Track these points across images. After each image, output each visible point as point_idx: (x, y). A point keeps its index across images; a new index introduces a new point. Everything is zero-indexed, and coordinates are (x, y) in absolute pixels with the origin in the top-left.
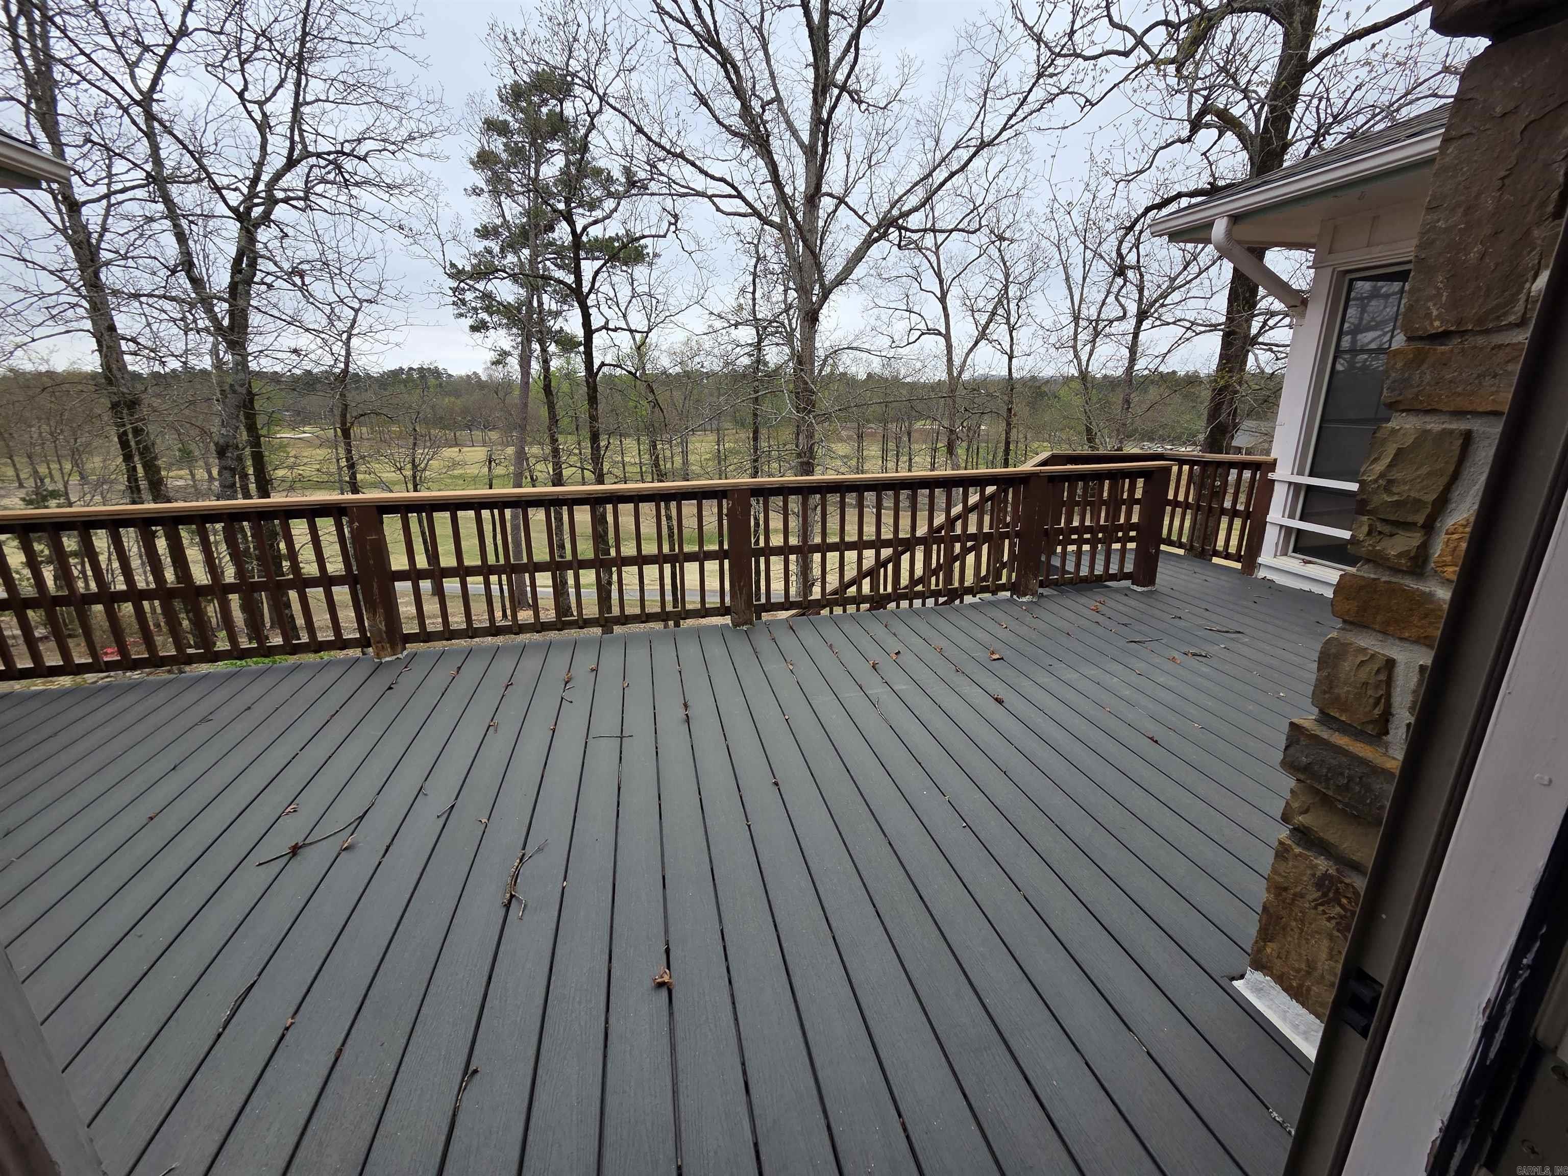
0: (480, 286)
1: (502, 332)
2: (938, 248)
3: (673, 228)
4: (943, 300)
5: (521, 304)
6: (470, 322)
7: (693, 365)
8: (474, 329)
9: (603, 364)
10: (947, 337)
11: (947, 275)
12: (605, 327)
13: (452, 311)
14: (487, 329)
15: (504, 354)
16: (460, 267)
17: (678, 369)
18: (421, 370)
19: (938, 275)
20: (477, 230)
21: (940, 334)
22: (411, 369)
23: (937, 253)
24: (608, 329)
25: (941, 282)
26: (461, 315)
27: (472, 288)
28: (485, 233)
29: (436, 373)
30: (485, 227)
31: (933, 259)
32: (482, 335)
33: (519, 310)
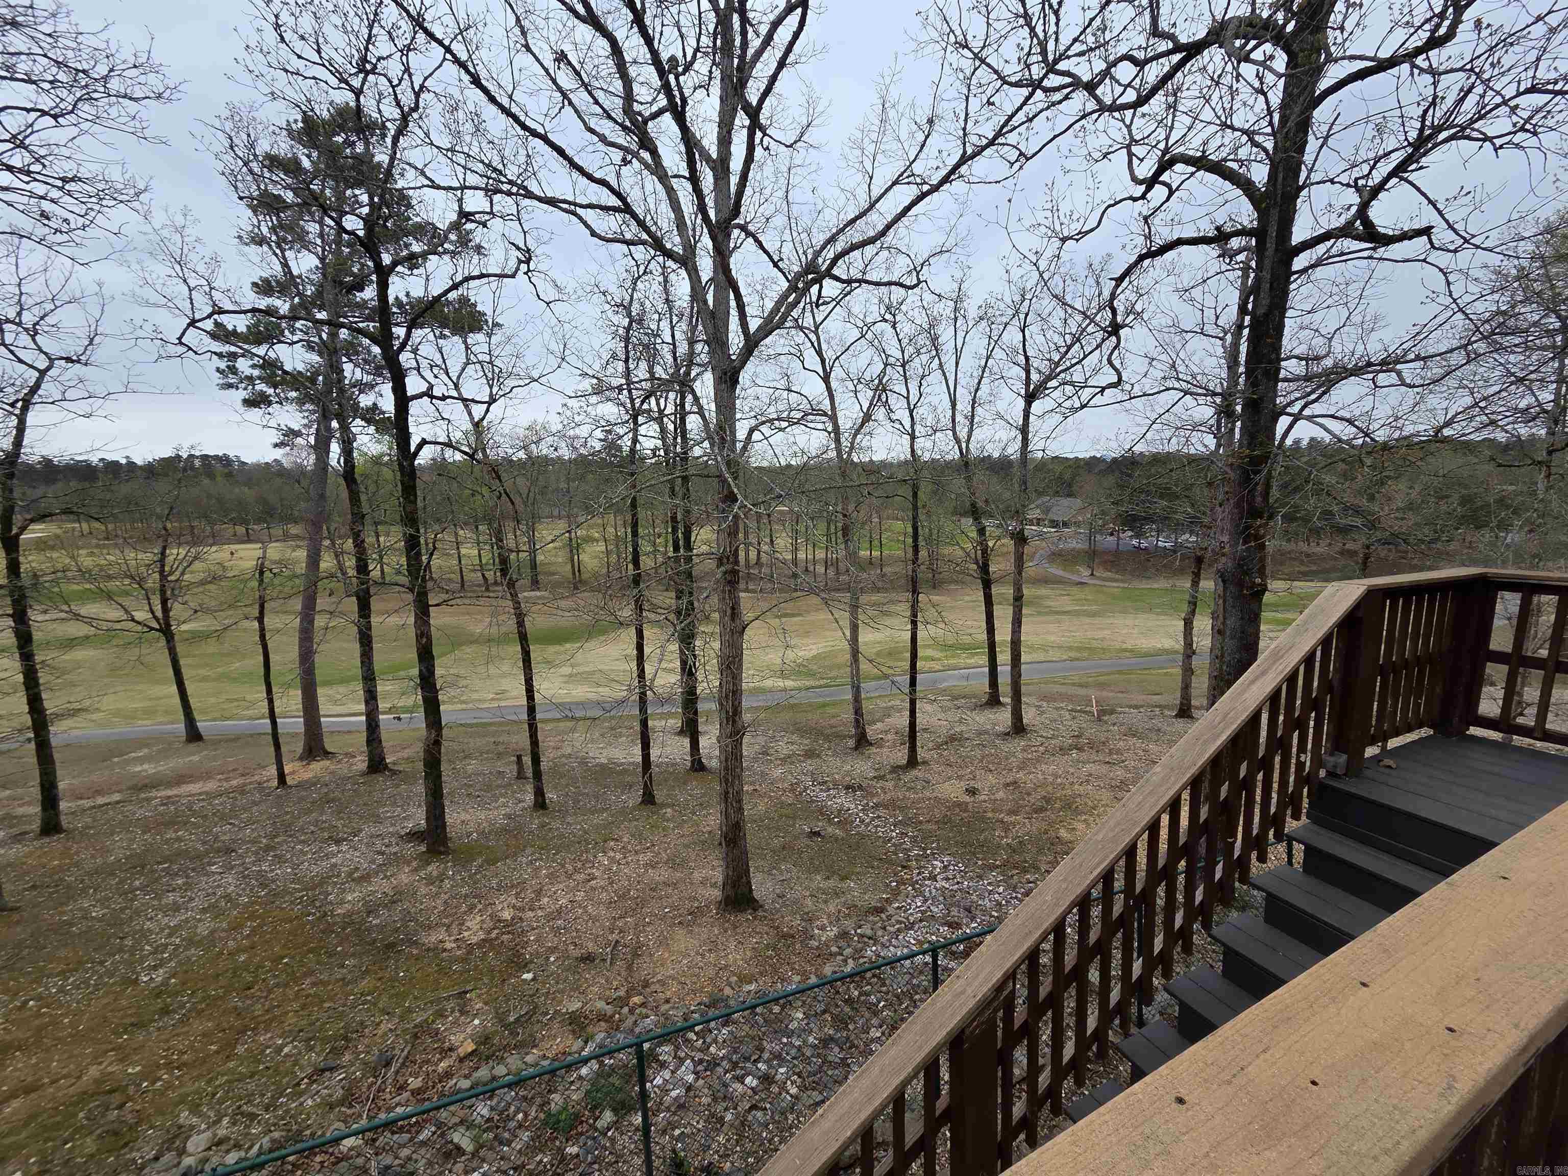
0: (261, 350)
1: (292, 408)
2: (817, 327)
3: (524, 267)
4: (826, 379)
5: (316, 374)
6: (242, 394)
7: (544, 449)
8: (250, 403)
9: (424, 442)
10: (834, 418)
11: (829, 355)
12: (428, 393)
13: (217, 378)
14: (270, 404)
15: (292, 433)
16: (230, 328)
17: (522, 455)
18: (205, 457)
19: (819, 353)
20: (255, 284)
21: (825, 414)
22: (191, 456)
23: (816, 332)
24: (432, 397)
25: (823, 361)
26: (230, 386)
27: (246, 354)
28: (264, 287)
29: (225, 460)
30: (266, 281)
31: (814, 338)
32: (261, 412)
33: (313, 380)
